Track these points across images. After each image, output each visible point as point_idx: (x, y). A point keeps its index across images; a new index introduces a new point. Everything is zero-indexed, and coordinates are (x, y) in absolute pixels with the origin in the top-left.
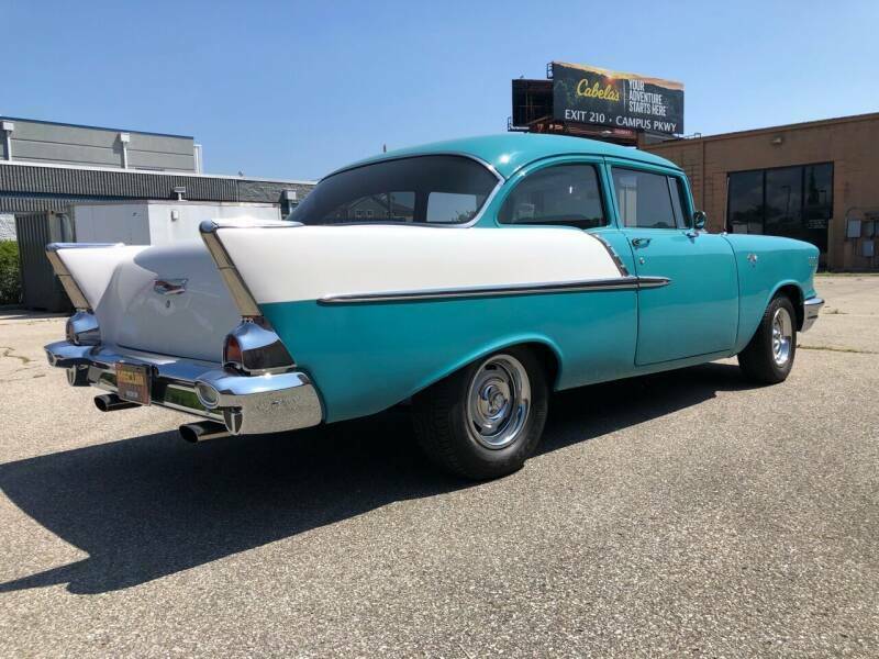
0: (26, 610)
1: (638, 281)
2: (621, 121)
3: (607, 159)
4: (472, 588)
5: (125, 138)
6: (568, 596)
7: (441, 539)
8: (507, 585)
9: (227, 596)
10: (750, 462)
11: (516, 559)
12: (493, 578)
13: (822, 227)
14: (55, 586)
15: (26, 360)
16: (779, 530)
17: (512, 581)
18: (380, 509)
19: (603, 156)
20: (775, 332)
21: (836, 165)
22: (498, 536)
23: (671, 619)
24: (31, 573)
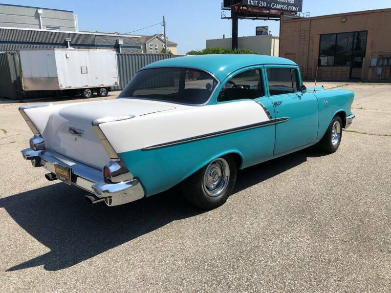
0: (29, 280)
1: (276, 121)
2: (273, 6)
3: (265, 66)
4: (206, 267)
5: (40, 11)
6: (243, 271)
7: (193, 241)
8: (219, 265)
9: (109, 272)
10: (318, 199)
11: (223, 252)
12: (214, 262)
13: (360, 61)
14: (39, 267)
15: (5, 132)
16: (326, 237)
17: (221, 263)
18: (168, 225)
19: (263, 64)
20: (333, 131)
21: (368, 32)
22: (216, 240)
23: (282, 283)
24: (28, 260)
